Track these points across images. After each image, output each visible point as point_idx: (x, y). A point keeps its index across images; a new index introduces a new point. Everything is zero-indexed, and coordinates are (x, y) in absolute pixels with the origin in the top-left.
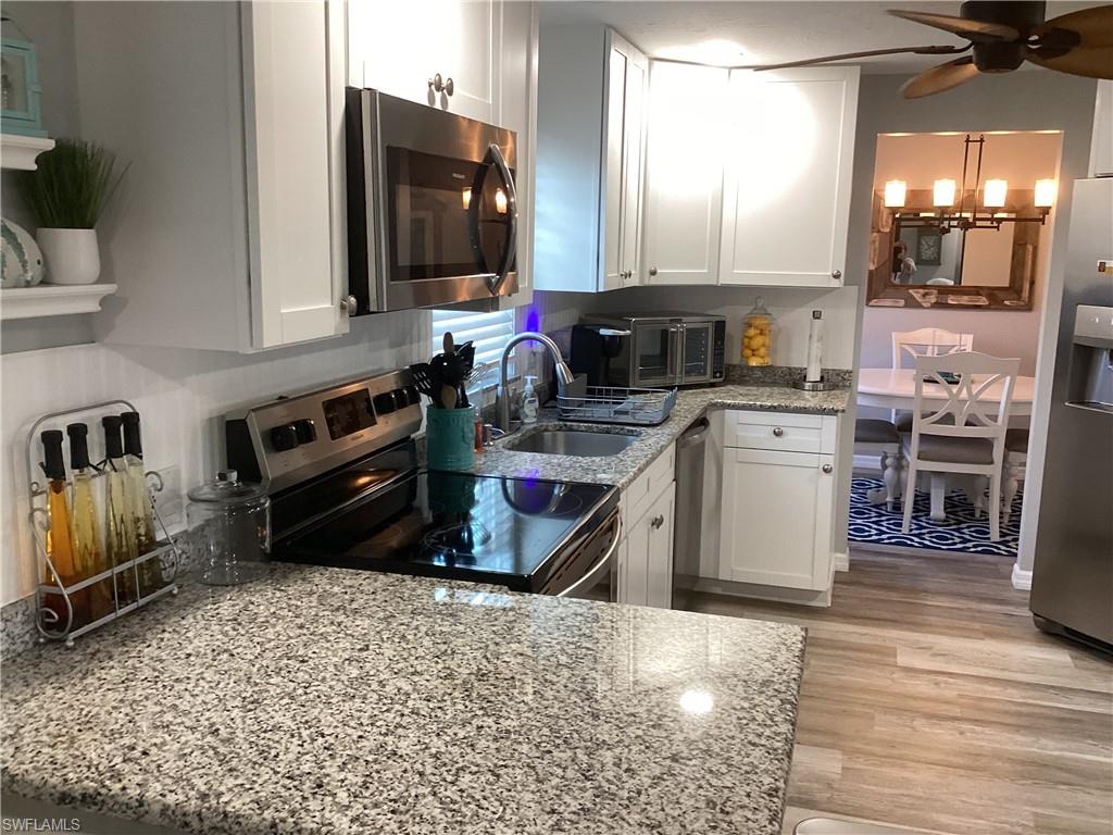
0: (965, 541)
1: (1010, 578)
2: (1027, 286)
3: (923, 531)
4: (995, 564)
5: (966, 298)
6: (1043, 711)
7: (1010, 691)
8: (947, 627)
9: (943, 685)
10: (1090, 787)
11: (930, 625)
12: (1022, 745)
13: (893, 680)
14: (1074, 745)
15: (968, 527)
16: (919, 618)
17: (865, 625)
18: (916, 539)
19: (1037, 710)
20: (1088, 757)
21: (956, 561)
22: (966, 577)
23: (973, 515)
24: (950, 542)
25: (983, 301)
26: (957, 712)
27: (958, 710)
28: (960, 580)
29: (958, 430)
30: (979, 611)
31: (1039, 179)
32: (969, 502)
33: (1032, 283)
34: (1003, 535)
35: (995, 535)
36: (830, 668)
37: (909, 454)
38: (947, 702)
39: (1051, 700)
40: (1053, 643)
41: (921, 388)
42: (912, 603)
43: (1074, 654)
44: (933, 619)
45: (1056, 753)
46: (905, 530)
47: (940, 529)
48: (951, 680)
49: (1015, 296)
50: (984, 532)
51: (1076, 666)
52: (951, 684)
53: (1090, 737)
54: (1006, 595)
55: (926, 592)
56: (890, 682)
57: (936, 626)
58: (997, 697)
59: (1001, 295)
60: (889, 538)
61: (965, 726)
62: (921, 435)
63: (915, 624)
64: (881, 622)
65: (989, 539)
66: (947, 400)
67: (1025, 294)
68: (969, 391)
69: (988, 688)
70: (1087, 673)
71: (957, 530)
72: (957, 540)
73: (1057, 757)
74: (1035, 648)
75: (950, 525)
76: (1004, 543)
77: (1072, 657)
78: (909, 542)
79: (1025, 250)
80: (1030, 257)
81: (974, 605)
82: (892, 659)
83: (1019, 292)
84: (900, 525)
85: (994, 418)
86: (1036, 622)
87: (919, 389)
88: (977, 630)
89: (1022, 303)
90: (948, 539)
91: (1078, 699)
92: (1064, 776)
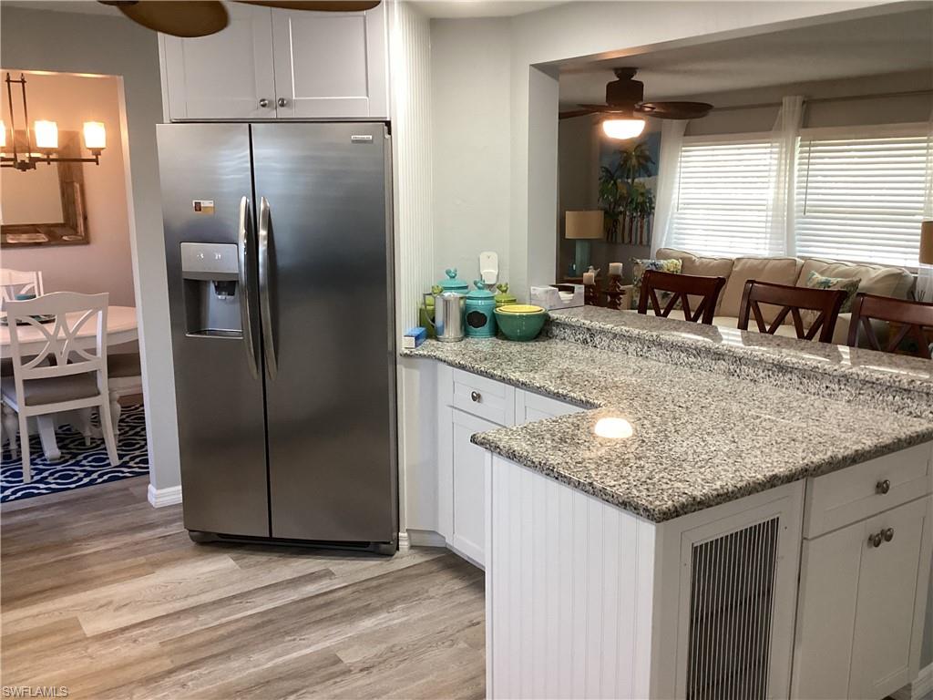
0: (89, 474)
1: (146, 499)
2: (81, 221)
3: (44, 475)
4: (126, 489)
5: (25, 236)
6: (240, 624)
7: (202, 617)
8: (115, 573)
9: (141, 639)
10: (311, 685)
11: (99, 577)
12: (239, 671)
13: (91, 657)
14: (279, 648)
15: (85, 458)
16: (84, 573)
17: (34, 603)
18: (42, 486)
19: (233, 627)
20: (295, 655)
21: (90, 497)
22: (106, 511)
23: (84, 444)
24: (75, 478)
25: (43, 238)
26: (167, 664)
27: (168, 661)
28: (104, 515)
29: (62, 369)
30: (137, 543)
31: (86, 121)
32: (73, 431)
33: (85, 218)
34: (121, 457)
35: (114, 459)
36: (17, 673)
37: (15, 403)
38: (153, 658)
39: (240, 611)
40: (212, 552)
41: (16, 334)
42: (69, 559)
43: (235, 555)
44: (98, 569)
45: (270, 664)
46: (26, 478)
47: (59, 468)
48: (146, 630)
49: (72, 231)
50: (102, 459)
51: (240, 566)
52: (148, 635)
53: (287, 633)
54: (153, 517)
55: (77, 541)
56: (87, 660)
57: (104, 576)
58: (195, 629)
59: (58, 231)
60: (14, 493)
61: (183, 676)
62: (25, 382)
63: (83, 581)
64: (48, 594)
65: (109, 464)
66: (46, 342)
67: (81, 228)
68: (66, 330)
69: (184, 623)
70: (252, 570)
71: (77, 464)
72: (82, 475)
73: (273, 668)
74: (200, 563)
75: (67, 461)
76: (124, 465)
77: (235, 559)
78: (36, 491)
79: (73, 187)
80: (79, 194)
81: (128, 539)
82: (79, 632)
83: (74, 228)
84: (20, 475)
85: (93, 352)
86: (192, 538)
87: (14, 334)
88: (143, 565)
89: (80, 238)
90: (72, 476)
91: (258, 599)
92: (287, 685)
